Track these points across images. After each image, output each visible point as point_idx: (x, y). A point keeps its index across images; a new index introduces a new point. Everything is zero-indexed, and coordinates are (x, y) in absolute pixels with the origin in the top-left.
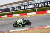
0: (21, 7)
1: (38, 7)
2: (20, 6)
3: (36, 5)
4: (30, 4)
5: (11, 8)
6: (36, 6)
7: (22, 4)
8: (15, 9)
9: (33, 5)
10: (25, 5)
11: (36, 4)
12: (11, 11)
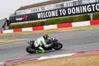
0: (60, 10)
1: (94, 10)
2: (58, 8)
3: (90, 6)
5: (40, 12)
6: (90, 8)
7: (63, 4)
8: (47, 14)
9: (83, 7)
10: (69, 6)
11: (91, 4)
12: (40, 19)
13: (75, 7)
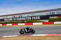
3: (25, 18)
4: (20, 17)
7: (15, 16)
8: (8, 19)
10: (17, 17)
12: (5, 21)
13: (19, 18)
